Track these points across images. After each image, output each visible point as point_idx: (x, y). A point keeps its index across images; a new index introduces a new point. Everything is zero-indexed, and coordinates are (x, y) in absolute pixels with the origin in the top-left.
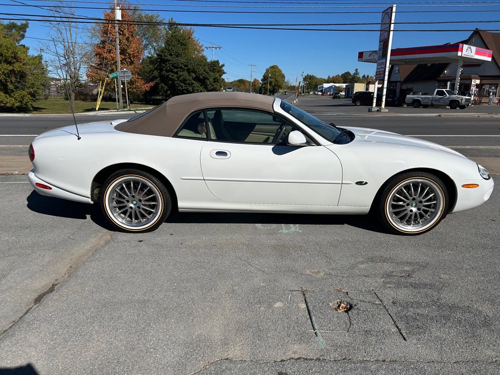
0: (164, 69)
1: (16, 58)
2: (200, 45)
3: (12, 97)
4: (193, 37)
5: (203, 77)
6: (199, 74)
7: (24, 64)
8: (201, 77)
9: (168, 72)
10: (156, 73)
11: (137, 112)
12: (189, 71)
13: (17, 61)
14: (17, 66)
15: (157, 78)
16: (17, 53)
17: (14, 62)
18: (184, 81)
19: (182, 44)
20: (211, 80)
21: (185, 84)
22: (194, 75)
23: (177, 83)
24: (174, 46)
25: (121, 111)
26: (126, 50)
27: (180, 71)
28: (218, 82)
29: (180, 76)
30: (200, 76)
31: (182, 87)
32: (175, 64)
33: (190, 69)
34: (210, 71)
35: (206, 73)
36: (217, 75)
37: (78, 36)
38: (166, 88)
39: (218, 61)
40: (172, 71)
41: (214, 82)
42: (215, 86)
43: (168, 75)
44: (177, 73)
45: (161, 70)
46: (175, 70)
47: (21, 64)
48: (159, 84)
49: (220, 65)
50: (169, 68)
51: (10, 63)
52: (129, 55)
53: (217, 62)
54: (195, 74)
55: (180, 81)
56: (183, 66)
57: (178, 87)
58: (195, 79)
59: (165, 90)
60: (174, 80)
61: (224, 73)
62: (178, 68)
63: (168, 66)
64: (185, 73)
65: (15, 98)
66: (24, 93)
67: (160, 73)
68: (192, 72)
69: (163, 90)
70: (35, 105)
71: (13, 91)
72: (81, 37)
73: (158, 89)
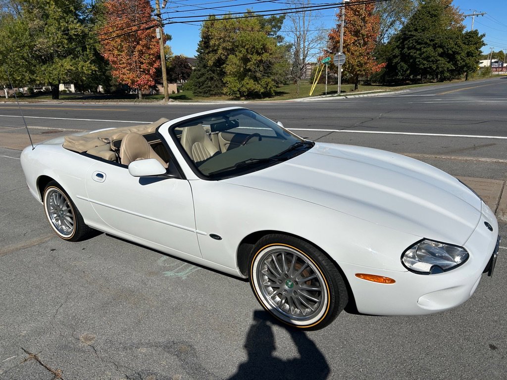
0: (406, 46)
1: (265, 49)
2: (459, 13)
3: (259, 84)
4: (451, 5)
5: (453, 51)
6: (447, 49)
7: (271, 54)
8: (450, 52)
9: (410, 49)
10: (397, 52)
11: (348, 97)
12: (435, 47)
13: (266, 52)
14: (265, 57)
15: (397, 57)
16: (266, 44)
17: (263, 53)
18: (427, 58)
19: (432, 16)
20: (464, 54)
21: (428, 61)
22: (440, 50)
23: (419, 61)
24: (421, 19)
25: (330, 97)
26: (359, 31)
27: (424, 47)
28: (473, 56)
29: (424, 52)
30: (448, 51)
31: (424, 64)
32: (419, 39)
33: (436, 44)
34: (464, 43)
35: (458, 46)
36: (472, 48)
37: (311, 23)
38: (405, 66)
39: (477, 30)
40: (414, 48)
41: (468, 56)
42: (467, 61)
43: (410, 53)
44: (420, 49)
45: (403, 48)
46: (418, 47)
47: (268, 54)
48: (399, 63)
49: (479, 35)
50: (411, 45)
51: (259, 54)
52: (363, 35)
53: (475, 33)
54: (443, 49)
55: (422, 59)
56: (428, 41)
57: (419, 65)
58: (441, 55)
59: (404, 69)
60: (416, 58)
61: (484, 45)
62: (422, 44)
63: (410, 43)
64: (430, 49)
65: (261, 85)
66: (269, 80)
67: (401, 51)
68: (438, 47)
69: (403, 70)
70: (278, 90)
71: (260, 79)
72: (313, 24)
73: (397, 69)
